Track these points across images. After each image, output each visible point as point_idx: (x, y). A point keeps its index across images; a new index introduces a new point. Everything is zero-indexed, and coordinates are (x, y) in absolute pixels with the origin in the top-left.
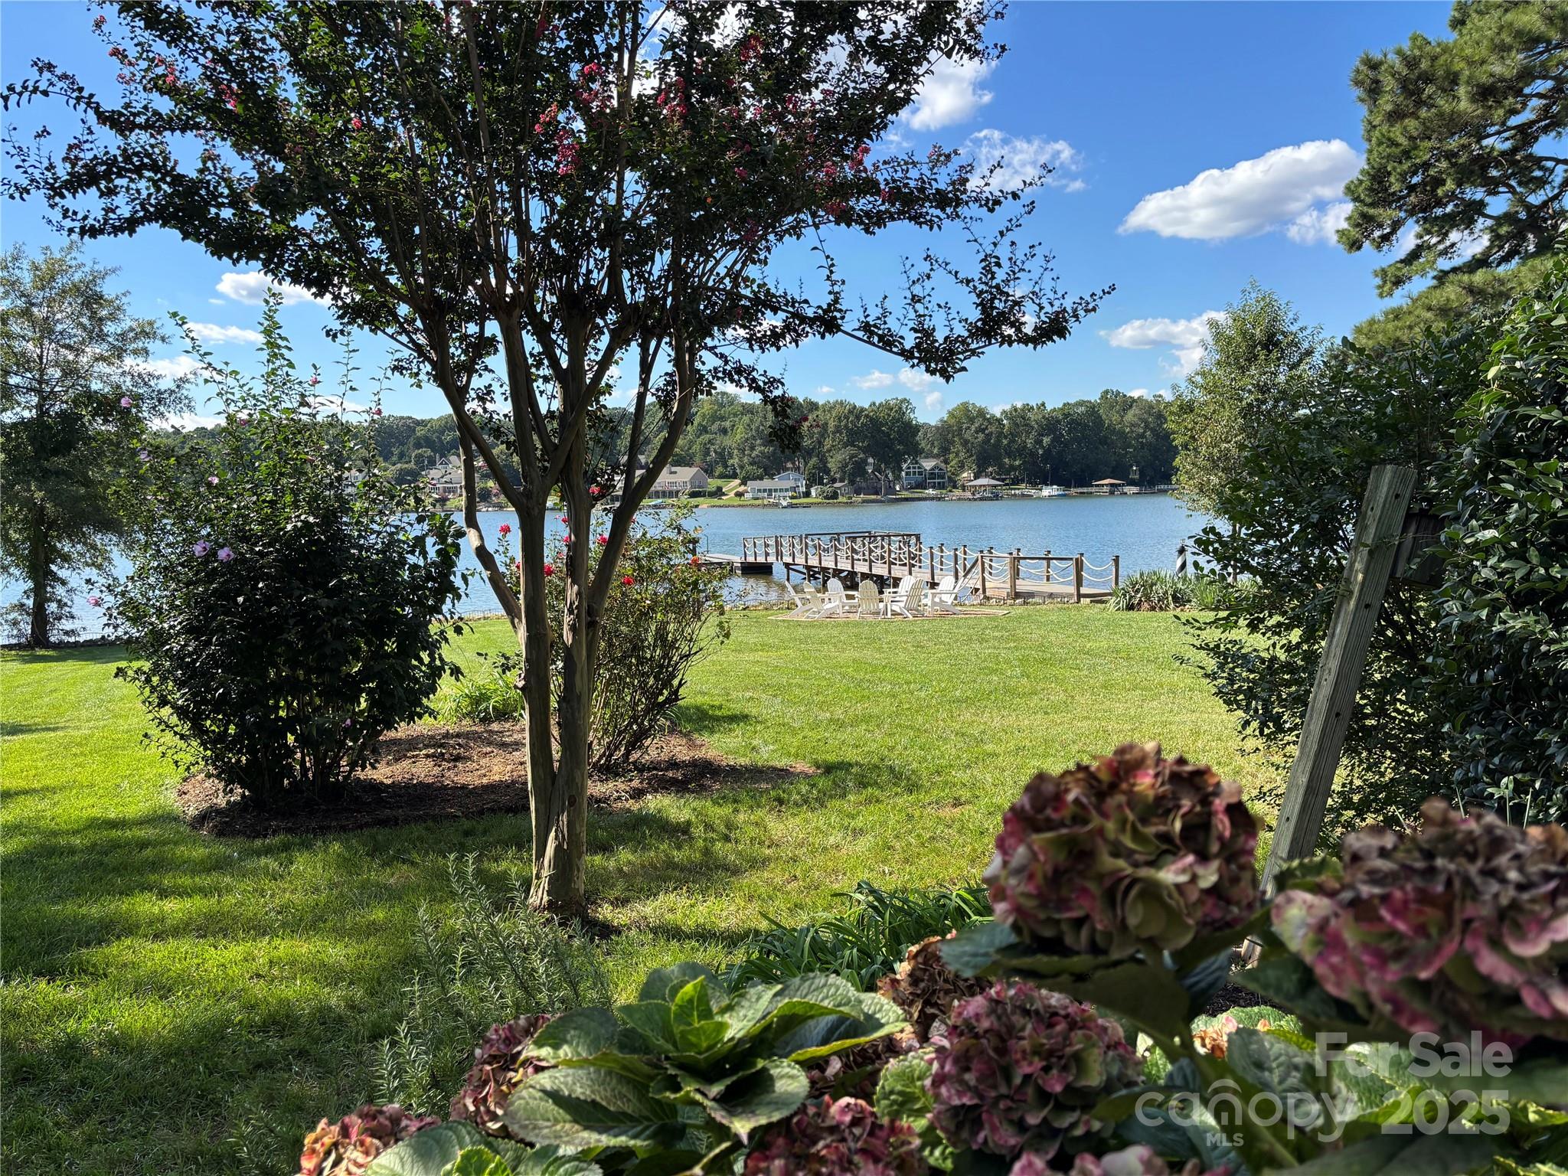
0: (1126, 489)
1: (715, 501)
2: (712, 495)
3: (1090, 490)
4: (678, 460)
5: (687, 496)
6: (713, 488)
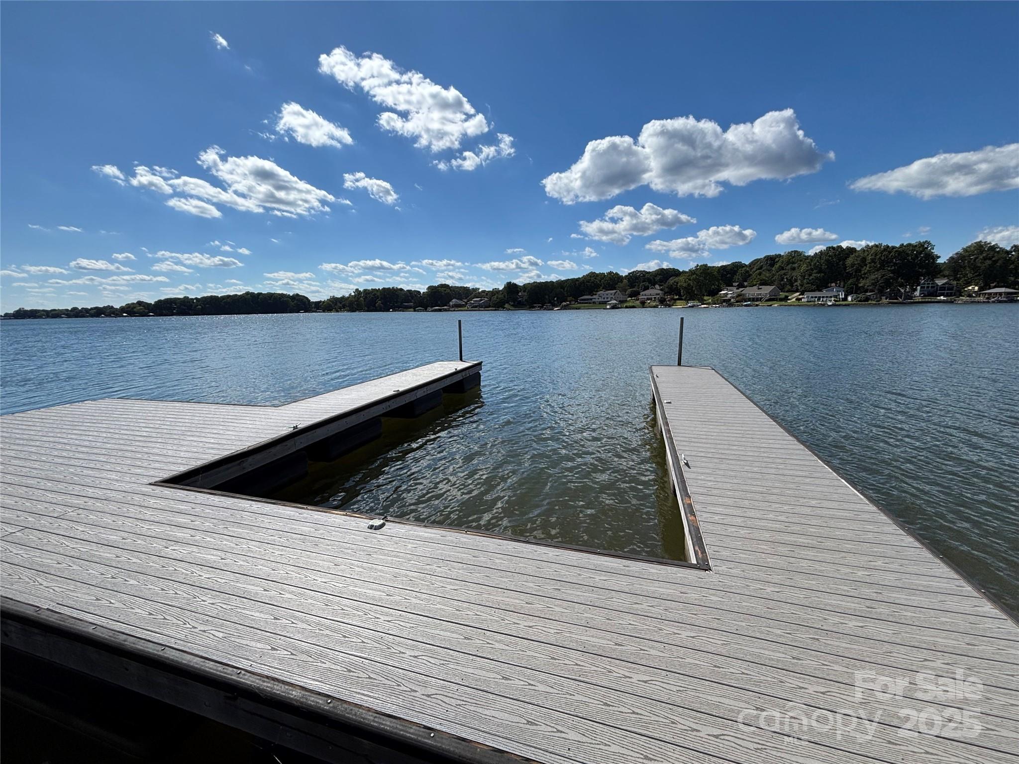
1: (783, 303)
2: (781, 300)
4: (764, 283)
5: (766, 301)
6: (783, 297)
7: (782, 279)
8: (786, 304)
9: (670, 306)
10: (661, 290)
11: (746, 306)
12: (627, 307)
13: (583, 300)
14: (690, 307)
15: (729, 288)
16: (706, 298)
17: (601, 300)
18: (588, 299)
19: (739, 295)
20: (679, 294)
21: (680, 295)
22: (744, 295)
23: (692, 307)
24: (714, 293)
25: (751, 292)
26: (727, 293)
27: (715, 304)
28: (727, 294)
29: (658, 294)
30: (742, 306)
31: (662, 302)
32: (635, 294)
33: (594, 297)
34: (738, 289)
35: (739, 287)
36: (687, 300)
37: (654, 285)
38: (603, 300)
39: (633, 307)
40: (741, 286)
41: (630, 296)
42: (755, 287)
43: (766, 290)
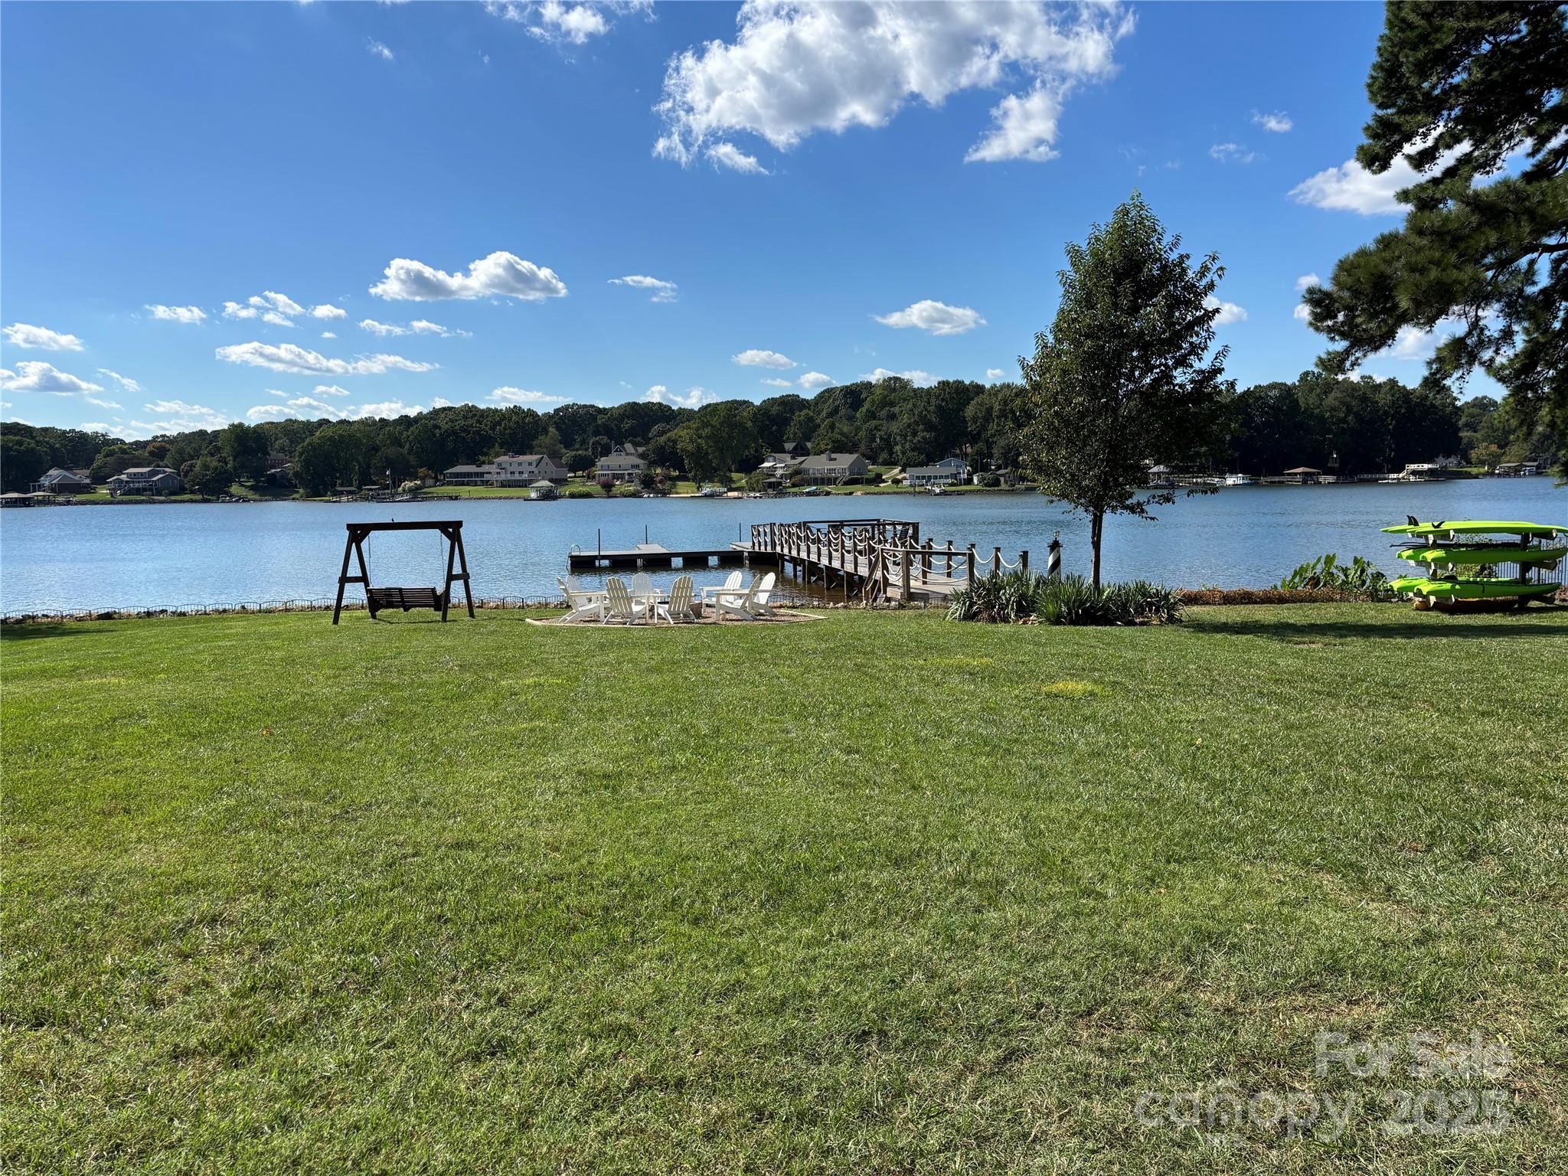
0: (1322, 479)
1: (872, 488)
2: (870, 482)
3: (1281, 479)
4: (840, 447)
5: (846, 483)
6: (872, 475)
7: (873, 440)
8: (877, 489)
9: (664, 494)
10: (642, 456)
11: (809, 494)
12: (573, 496)
13: (458, 475)
14: (706, 496)
15: (776, 455)
16: (735, 476)
17: (503, 477)
18: (469, 475)
19: (797, 472)
20: (679, 465)
21: (681, 469)
22: (806, 471)
23: (711, 496)
24: (749, 465)
25: (818, 464)
26: (776, 465)
27: (753, 490)
28: (774, 468)
29: (637, 467)
30: (802, 494)
31: (648, 483)
32: (583, 465)
33: (485, 468)
34: (793, 458)
35: (795, 453)
36: (699, 481)
37: (622, 444)
38: (509, 477)
39: (587, 495)
40: (800, 451)
41: (573, 468)
42: (824, 457)
43: (844, 462)
